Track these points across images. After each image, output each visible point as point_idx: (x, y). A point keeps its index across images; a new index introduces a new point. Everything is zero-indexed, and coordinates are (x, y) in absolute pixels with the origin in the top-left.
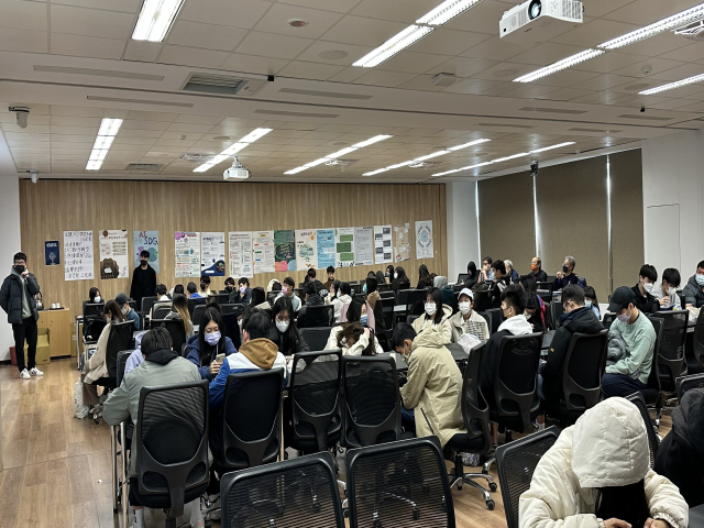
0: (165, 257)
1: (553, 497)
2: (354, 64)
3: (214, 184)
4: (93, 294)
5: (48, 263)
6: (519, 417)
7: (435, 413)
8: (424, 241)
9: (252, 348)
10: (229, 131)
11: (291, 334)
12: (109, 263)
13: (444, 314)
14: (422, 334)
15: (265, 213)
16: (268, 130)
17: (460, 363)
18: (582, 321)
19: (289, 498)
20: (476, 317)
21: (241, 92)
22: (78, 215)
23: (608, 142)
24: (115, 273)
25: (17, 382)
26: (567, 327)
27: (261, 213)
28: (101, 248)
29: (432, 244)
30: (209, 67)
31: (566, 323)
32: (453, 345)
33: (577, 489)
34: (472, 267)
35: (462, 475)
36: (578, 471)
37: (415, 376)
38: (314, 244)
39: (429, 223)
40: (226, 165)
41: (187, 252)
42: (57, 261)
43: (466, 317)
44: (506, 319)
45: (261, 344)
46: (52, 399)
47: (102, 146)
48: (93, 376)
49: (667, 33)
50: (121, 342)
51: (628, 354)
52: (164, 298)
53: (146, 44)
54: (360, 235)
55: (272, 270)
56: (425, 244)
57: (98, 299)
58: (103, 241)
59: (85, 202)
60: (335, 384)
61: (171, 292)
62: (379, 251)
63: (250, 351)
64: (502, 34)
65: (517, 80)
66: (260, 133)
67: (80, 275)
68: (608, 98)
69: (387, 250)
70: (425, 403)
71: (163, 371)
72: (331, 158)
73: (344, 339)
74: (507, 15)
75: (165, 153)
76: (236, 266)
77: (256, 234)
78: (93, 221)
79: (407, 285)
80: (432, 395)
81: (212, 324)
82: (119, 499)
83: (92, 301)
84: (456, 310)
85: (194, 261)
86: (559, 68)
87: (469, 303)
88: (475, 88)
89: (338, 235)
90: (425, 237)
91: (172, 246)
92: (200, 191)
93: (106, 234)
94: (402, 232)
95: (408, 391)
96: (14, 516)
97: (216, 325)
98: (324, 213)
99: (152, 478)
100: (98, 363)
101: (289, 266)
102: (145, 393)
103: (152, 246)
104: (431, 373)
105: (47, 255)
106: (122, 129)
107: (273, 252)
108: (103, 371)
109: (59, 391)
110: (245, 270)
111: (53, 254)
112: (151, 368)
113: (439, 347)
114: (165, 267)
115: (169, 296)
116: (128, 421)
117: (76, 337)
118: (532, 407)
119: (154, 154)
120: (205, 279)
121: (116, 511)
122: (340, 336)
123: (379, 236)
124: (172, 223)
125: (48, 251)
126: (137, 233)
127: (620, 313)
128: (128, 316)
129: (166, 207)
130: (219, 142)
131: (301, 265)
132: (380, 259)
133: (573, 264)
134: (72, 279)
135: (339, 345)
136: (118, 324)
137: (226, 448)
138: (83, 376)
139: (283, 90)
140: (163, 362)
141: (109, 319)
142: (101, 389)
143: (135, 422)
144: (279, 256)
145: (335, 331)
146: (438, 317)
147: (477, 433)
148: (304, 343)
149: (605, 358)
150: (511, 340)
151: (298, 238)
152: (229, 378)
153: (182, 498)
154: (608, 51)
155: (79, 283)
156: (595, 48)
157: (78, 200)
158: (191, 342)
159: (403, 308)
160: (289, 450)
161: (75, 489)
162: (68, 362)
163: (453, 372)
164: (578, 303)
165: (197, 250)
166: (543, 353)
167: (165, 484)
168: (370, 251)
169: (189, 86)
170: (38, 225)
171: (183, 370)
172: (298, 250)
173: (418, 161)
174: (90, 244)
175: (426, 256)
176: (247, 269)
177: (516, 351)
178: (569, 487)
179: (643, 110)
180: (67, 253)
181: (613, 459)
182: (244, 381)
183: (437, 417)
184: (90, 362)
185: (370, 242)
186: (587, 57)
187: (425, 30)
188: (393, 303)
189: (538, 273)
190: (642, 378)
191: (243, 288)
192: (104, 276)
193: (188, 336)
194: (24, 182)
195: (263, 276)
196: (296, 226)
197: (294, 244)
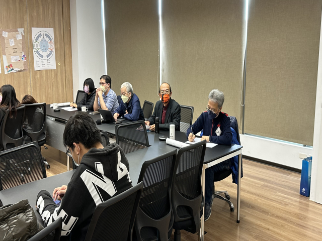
8: (44, 50)
29: (54, 54)
39: (50, 31)
56: (45, 54)
90: (44, 47)
94: (13, 39)
175: (46, 67)
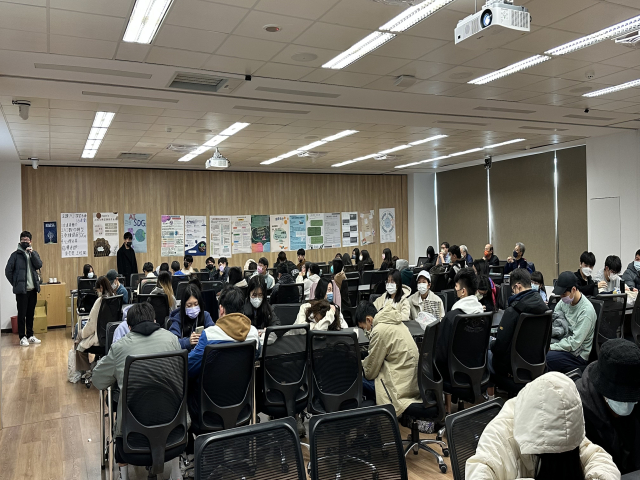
0: (152, 238)
1: (496, 462)
2: (323, 66)
3: (197, 173)
4: (87, 270)
5: (47, 241)
6: (471, 389)
7: (394, 383)
8: (388, 226)
9: (227, 321)
10: (211, 125)
11: (264, 310)
12: (102, 242)
13: (403, 294)
14: (383, 311)
15: (243, 199)
16: (245, 125)
17: (417, 339)
18: (528, 302)
19: (260, 458)
20: (433, 297)
21: (222, 90)
22: (74, 199)
23: (555, 139)
24: (107, 252)
25: (17, 350)
26: (515, 308)
27: (240, 200)
28: (95, 228)
29: (394, 230)
30: (192, 67)
31: (514, 304)
32: (411, 323)
33: (518, 456)
34: (431, 251)
35: (418, 440)
36: (519, 439)
37: (375, 350)
38: (287, 228)
39: (392, 211)
40: (208, 155)
41: (172, 234)
42: (55, 240)
43: (424, 297)
44: (459, 299)
45: (235, 318)
46: (48, 365)
47: (96, 137)
48: (85, 345)
49: (608, 41)
50: (110, 314)
51: (571, 333)
52: (151, 275)
53: (136, 45)
54: (329, 220)
55: (249, 251)
57: (91, 275)
58: (96, 222)
59: (81, 185)
60: (303, 356)
61: (158, 269)
62: (346, 235)
63: (226, 324)
64: (457, 41)
65: (471, 82)
66: (238, 126)
67: (75, 253)
68: (555, 100)
69: (353, 234)
70: (385, 374)
71: (147, 341)
72: (303, 150)
73: (312, 315)
74: (461, 24)
75: (152, 144)
76: (217, 247)
77: (234, 218)
78: (88, 204)
79: (371, 266)
80: (391, 368)
81: (193, 300)
82: (106, 456)
83: (86, 277)
84: (414, 290)
85: (178, 242)
86: (510, 72)
87: (427, 284)
88: (434, 89)
89: (309, 220)
90: (388, 224)
91: (158, 227)
92: (185, 178)
93: (99, 216)
94: (367, 219)
95: (369, 364)
96: (11, 470)
97: (196, 300)
98: (296, 200)
99: (136, 438)
100: (90, 333)
101: (264, 248)
102: (130, 361)
103: (141, 227)
104: (390, 347)
105: (46, 234)
106: (114, 121)
107: (249, 234)
108: (95, 340)
109: (54, 358)
110: (224, 251)
111: (51, 233)
112: (136, 339)
113: (398, 323)
114: (152, 247)
115: (155, 273)
116: (115, 386)
117: (70, 309)
118: (483, 380)
119: (143, 145)
120: (189, 258)
121: (104, 467)
122: (309, 312)
123: (346, 221)
124: (159, 208)
125: (47, 230)
126: (127, 216)
127: (564, 295)
128: (118, 291)
129: (154, 192)
130: (201, 135)
131: (275, 247)
132: (347, 243)
133: (523, 250)
134: (68, 256)
135: (308, 320)
136: (108, 297)
137: (203, 412)
138: (77, 345)
139: (259, 89)
140: (146, 333)
141: (100, 293)
142: (92, 357)
143: (121, 387)
144: (255, 239)
145: (304, 307)
146: (398, 297)
147: (432, 403)
148: (275, 318)
149: (549, 336)
150: (464, 318)
151: (273, 222)
152: (207, 349)
153: (163, 456)
154: (554, 57)
155: (75, 260)
156: (542, 54)
157: (74, 185)
158: (172, 316)
159: (366, 287)
160: (261, 415)
161: (67, 447)
162: (64, 331)
163: (410, 347)
164: (525, 286)
165: (181, 232)
166: (493, 331)
167: (148, 444)
168: (337, 235)
169: (175, 83)
170: (38, 207)
171: (165, 340)
172: (272, 234)
173: (382, 154)
174: (85, 225)
175: (389, 241)
176: (226, 250)
177: (468, 329)
178: (511, 453)
179: (587, 111)
180: (63, 233)
181: (550, 428)
182: (220, 352)
183: (395, 388)
184: (82, 332)
185: (338, 227)
186: (535, 62)
187: (387, 36)
188: (358, 283)
189: (491, 258)
190: (584, 355)
191: (222, 267)
192: (97, 254)
193: (172, 310)
194: (26, 168)
195: (241, 256)
196: (271, 211)
197: (269, 228)
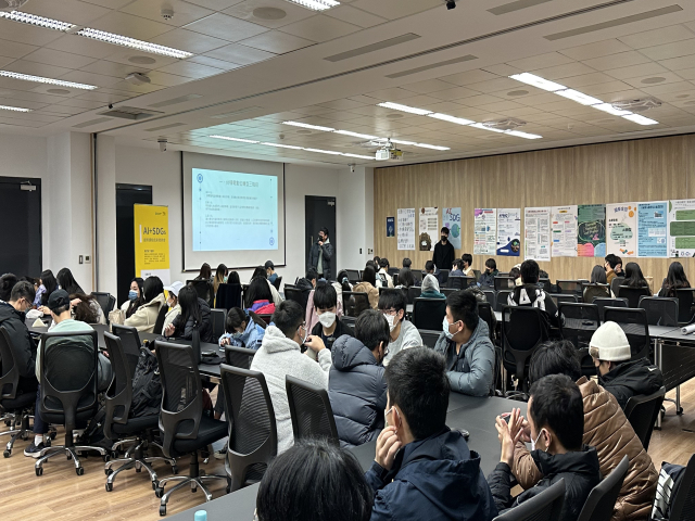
0: (466, 234)
5: (388, 234)
12: (425, 237)
15: (567, 184)
22: (406, 195)
24: (429, 247)
27: (563, 185)
28: (420, 223)
38: (633, 223)
41: (484, 229)
42: (393, 234)
55: (573, 253)
58: (422, 217)
67: (407, 246)
76: (531, 246)
77: (555, 210)
78: (416, 199)
85: (490, 239)
89: (674, 211)
91: (472, 222)
93: (423, 211)
101: (596, 250)
103: (456, 222)
105: (388, 228)
107: (575, 232)
110: (541, 252)
114: (466, 243)
124: (472, 200)
125: (388, 225)
134: (402, 249)
144: (583, 237)
151: (610, 214)
155: (406, 253)
165: (493, 228)
170: (383, 204)
172: (609, 231)
174: (413, 220)
176: (545, 251)
180: (399, 227)
192: (422, 248)
195: (562, 261)
196: (608, 199)
197: (604, 223)
